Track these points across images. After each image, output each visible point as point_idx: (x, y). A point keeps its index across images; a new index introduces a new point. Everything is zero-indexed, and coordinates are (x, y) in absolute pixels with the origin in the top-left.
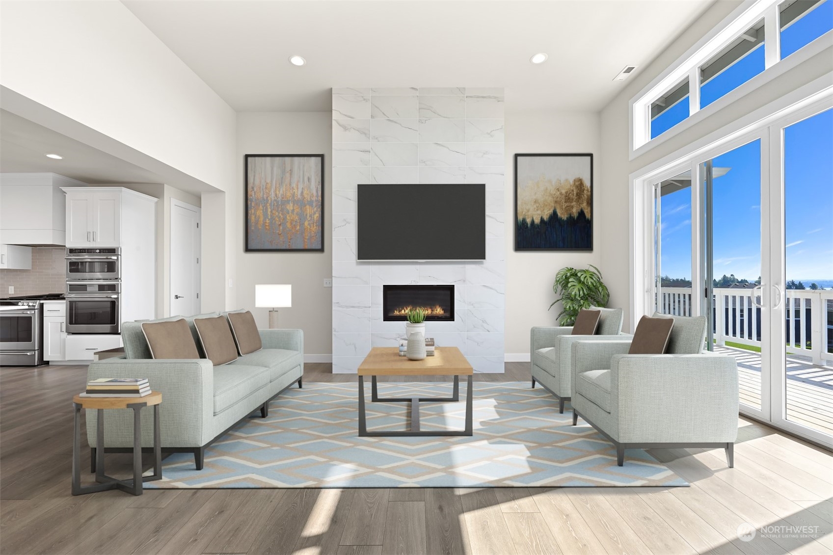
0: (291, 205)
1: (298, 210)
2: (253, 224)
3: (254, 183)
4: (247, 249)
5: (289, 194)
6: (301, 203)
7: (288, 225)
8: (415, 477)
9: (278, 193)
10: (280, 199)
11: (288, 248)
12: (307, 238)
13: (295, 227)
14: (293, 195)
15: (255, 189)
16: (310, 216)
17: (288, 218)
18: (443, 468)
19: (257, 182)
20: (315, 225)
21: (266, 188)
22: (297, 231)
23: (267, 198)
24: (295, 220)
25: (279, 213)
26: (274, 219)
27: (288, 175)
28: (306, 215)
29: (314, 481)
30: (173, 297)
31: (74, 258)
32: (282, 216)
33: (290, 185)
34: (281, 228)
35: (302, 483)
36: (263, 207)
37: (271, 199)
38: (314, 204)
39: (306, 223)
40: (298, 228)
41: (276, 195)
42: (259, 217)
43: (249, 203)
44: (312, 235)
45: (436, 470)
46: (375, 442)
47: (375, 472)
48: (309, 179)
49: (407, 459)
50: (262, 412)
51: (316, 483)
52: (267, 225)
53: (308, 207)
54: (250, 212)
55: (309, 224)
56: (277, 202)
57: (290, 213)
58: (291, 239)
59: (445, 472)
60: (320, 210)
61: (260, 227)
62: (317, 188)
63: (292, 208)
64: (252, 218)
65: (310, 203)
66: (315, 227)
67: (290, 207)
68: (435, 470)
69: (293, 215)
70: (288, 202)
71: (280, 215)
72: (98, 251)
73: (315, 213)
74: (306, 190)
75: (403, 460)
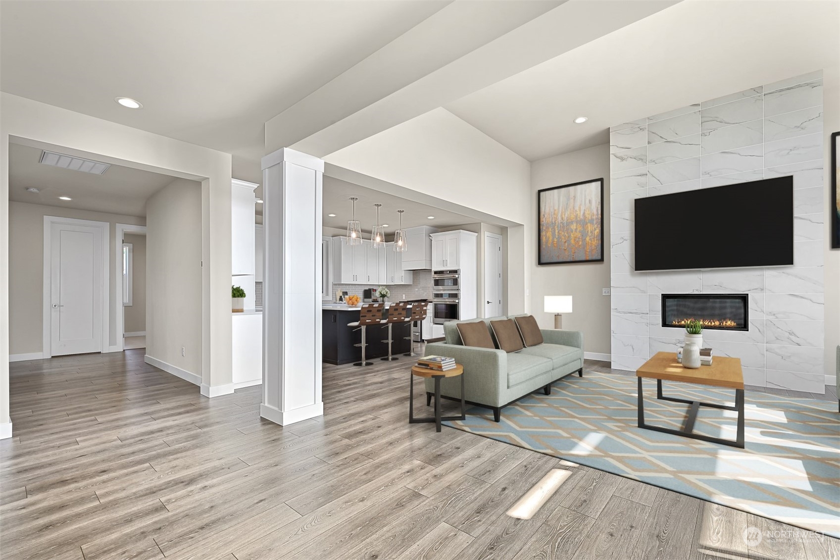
0: (575, 225)
1: (580, 229)
2: (544, 243)
3: (545, 212)
4: (540, 263)
5: (572, 216)
6: (583, 223)
7: (572, 242)
8: (640, 471)
9: (563, 216)
10: (565, 221)
11: (572, 260)
12: (589, 251)
13: (578, 243)
14: (576, 216)
15: (546, 216)
16: (591, 232)
17: (572, 236)
18: (673, 471)
19: (547, 211)
20: (595, 239)
21: (554, 214)
22: (580, 246)
23: (555, 222)
24: (578, 237)
25: (564, 233)
26: (561, 238)
27: (572, 201)
28: (588, 232)
29: (552, 450)
30: (486, 302)
31: (437, 277)
32: (567, 235)
33: (574, 208)
34: (566, 244)
35: (542, 449)
36: (552, 229)
37: (558, 222)
38: (595, 222)
39: (588, 239)
40: (581, 243)
41: (562, 218)
42: (549, 238)
43: (541, 227)
44: (593, 248)
45: (666, 471)
46: (618, 431)
47: (605, 457)
48: (590, 201)
49: (640, 453)
50: (546, 390)
51: (553, 452)
52: (555, 243)
53: (589, 225)
54: (542, 234)
55: (590, 239)
56: (563, 224)
57: (574, 232)
58: (574, 253)
59: (674, 476)
60: (600, 226)
61: (550, 245)
62: (597, 208)
63: (575, 228)
64: (543, 239)
65: (591, 221)
66: (595, 241)
67: (574, 227)
68: (664, 470)
69: (577, 232)
70: (572, 222)
71: (566, 234)
72: (448, 272)
73: (595, 229)
74: (587, 211)
75: (636, 452)
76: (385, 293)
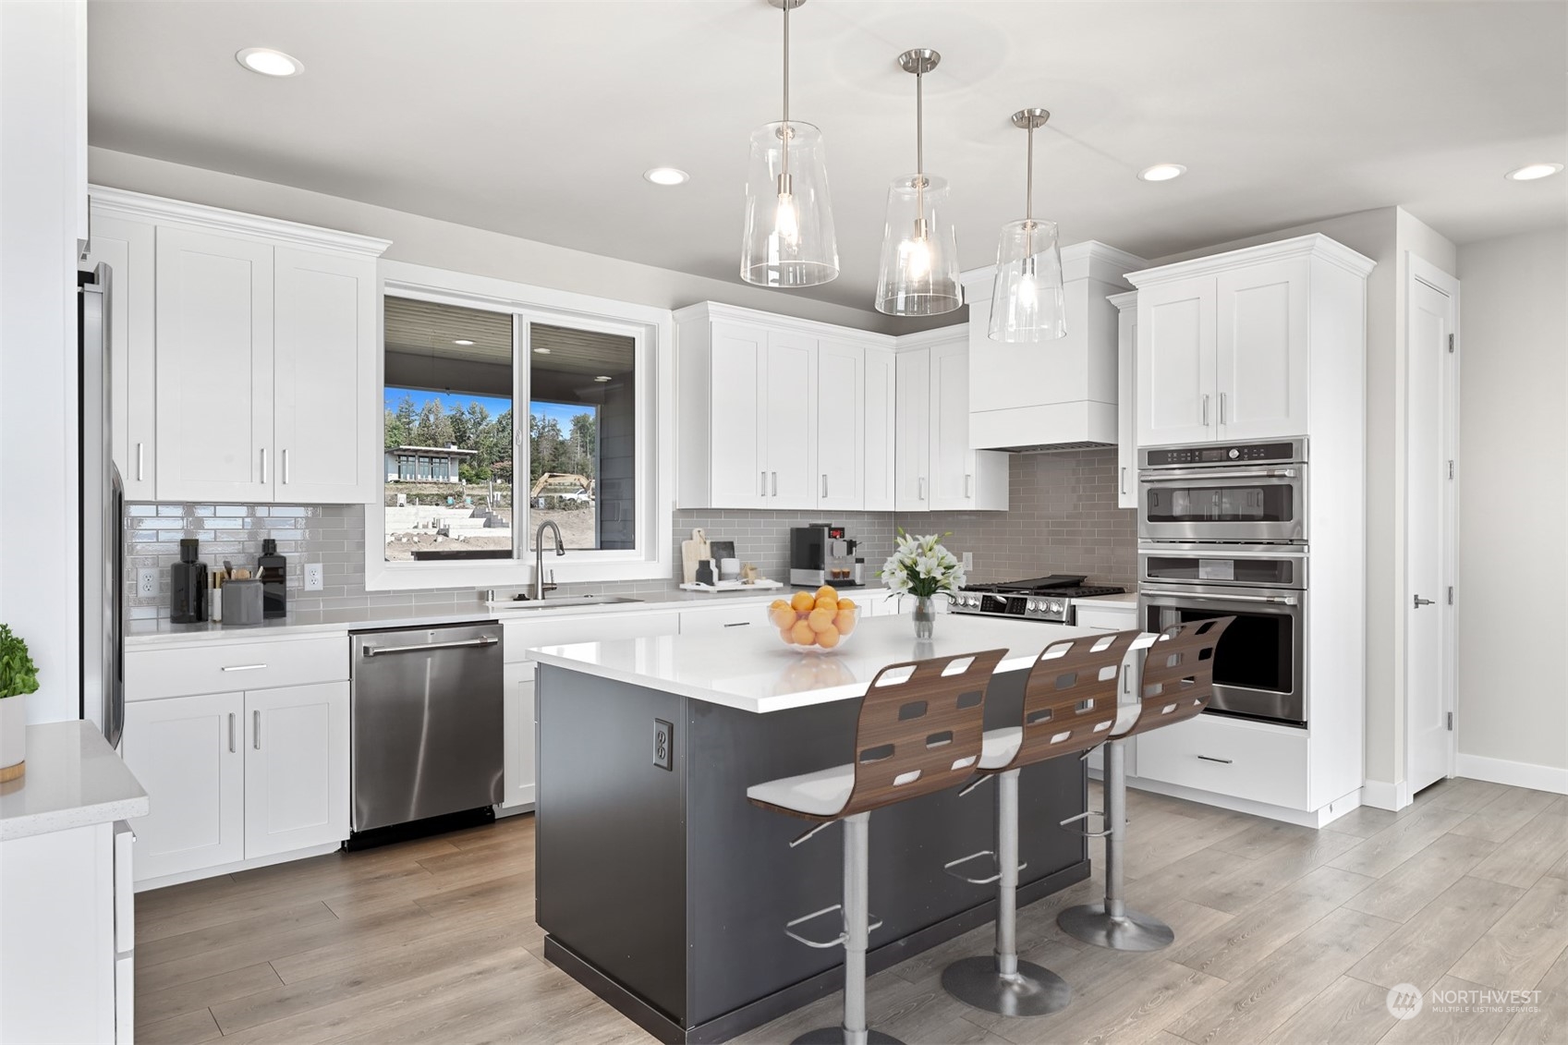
30: (1411, 600)
72: (1233, 454)
76: (937, 574)
